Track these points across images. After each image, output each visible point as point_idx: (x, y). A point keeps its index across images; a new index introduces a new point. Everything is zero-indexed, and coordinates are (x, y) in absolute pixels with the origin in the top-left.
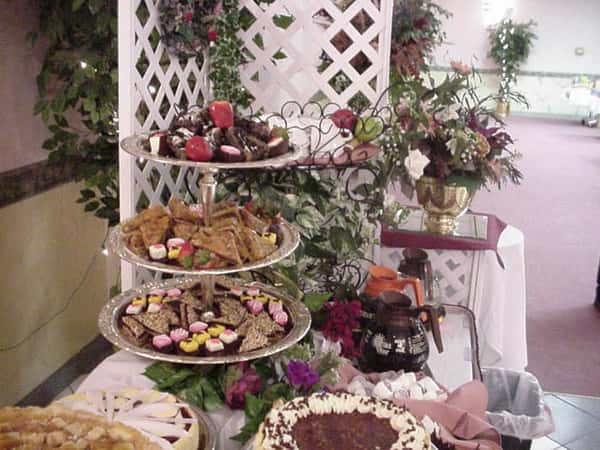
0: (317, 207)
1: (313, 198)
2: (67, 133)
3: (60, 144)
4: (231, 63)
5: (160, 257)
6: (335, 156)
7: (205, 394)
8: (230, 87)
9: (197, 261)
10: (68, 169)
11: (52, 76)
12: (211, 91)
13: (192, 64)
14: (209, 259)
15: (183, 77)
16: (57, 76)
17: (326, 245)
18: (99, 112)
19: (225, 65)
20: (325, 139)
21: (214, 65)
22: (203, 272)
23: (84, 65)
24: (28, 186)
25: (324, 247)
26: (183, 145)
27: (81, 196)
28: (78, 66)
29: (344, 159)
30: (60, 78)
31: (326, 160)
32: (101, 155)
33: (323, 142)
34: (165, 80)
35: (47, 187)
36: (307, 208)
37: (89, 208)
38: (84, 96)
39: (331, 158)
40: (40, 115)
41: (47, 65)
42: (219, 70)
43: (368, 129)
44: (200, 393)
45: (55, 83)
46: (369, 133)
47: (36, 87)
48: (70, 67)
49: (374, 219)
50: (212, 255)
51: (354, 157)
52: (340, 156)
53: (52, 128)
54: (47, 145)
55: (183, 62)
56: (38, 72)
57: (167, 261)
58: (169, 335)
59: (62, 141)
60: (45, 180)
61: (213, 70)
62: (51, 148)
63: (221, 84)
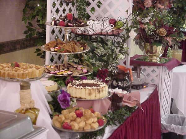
0: (102, 47)
1: (101, 44)
2: (32, 28)
3: (30, 32)
4: (83, 5)
5: (53, 51)
6: (108, 32)
7: (61, 83)
8: (82, 13)
9: (61, 50)
10: (32, 42)
11: (28, 9)
12: (77, 14)
13: (70, 5)
14: (64, 50)
15: (67, 9)
16: (30, 9)
17: (105, 58)
18: (43, 20)
19: (81, 6)
20: (105, 27)
21: (78, 6)
22: (62, 53)
23: (38, 5)
24: (18, 46)
25: (104, 59)
26: (59, 23)
27: (36, 51)
28: (37, 6)
29: (111, 33)
30: (31, 10)
31: (105, 33)
32: (43, 36)
33: (104, 28)
34: (61, 10)
35: (24, 48)
36: (100, 47)
37: (38, 55)
38: (38, 15)
39: (107, 33)
40: (24, 22)
41: (27, 5)
42: (79, 7)
43: (119, 24)
44: (60, 83)
45: (29, 11)
46: (119, 26)
47: (23, 13)
48: (34, 6)
49: (122, 53)
50: (65, 49)
51: (115, 33)
52: (110, 32)
53: (27, 27)
54: (25, 33)
55: (67, 5)
56: (23, 8)
57: (55, 51)
58: (54, 72)
59: (30, 31)
60: (24, 45)
61: (77, 7)
62: (27, 34)
63: (80, 12)
